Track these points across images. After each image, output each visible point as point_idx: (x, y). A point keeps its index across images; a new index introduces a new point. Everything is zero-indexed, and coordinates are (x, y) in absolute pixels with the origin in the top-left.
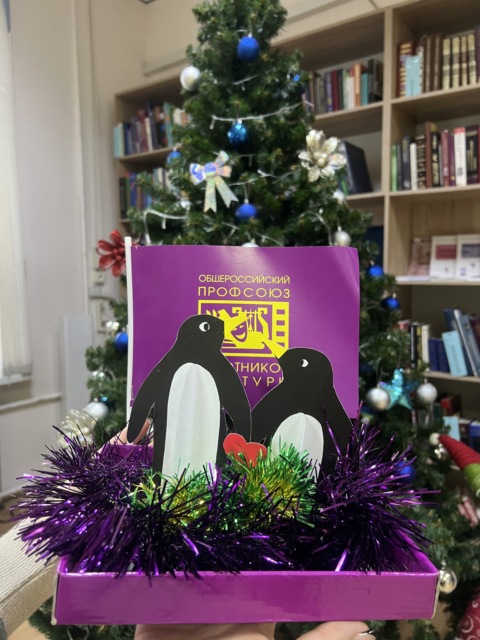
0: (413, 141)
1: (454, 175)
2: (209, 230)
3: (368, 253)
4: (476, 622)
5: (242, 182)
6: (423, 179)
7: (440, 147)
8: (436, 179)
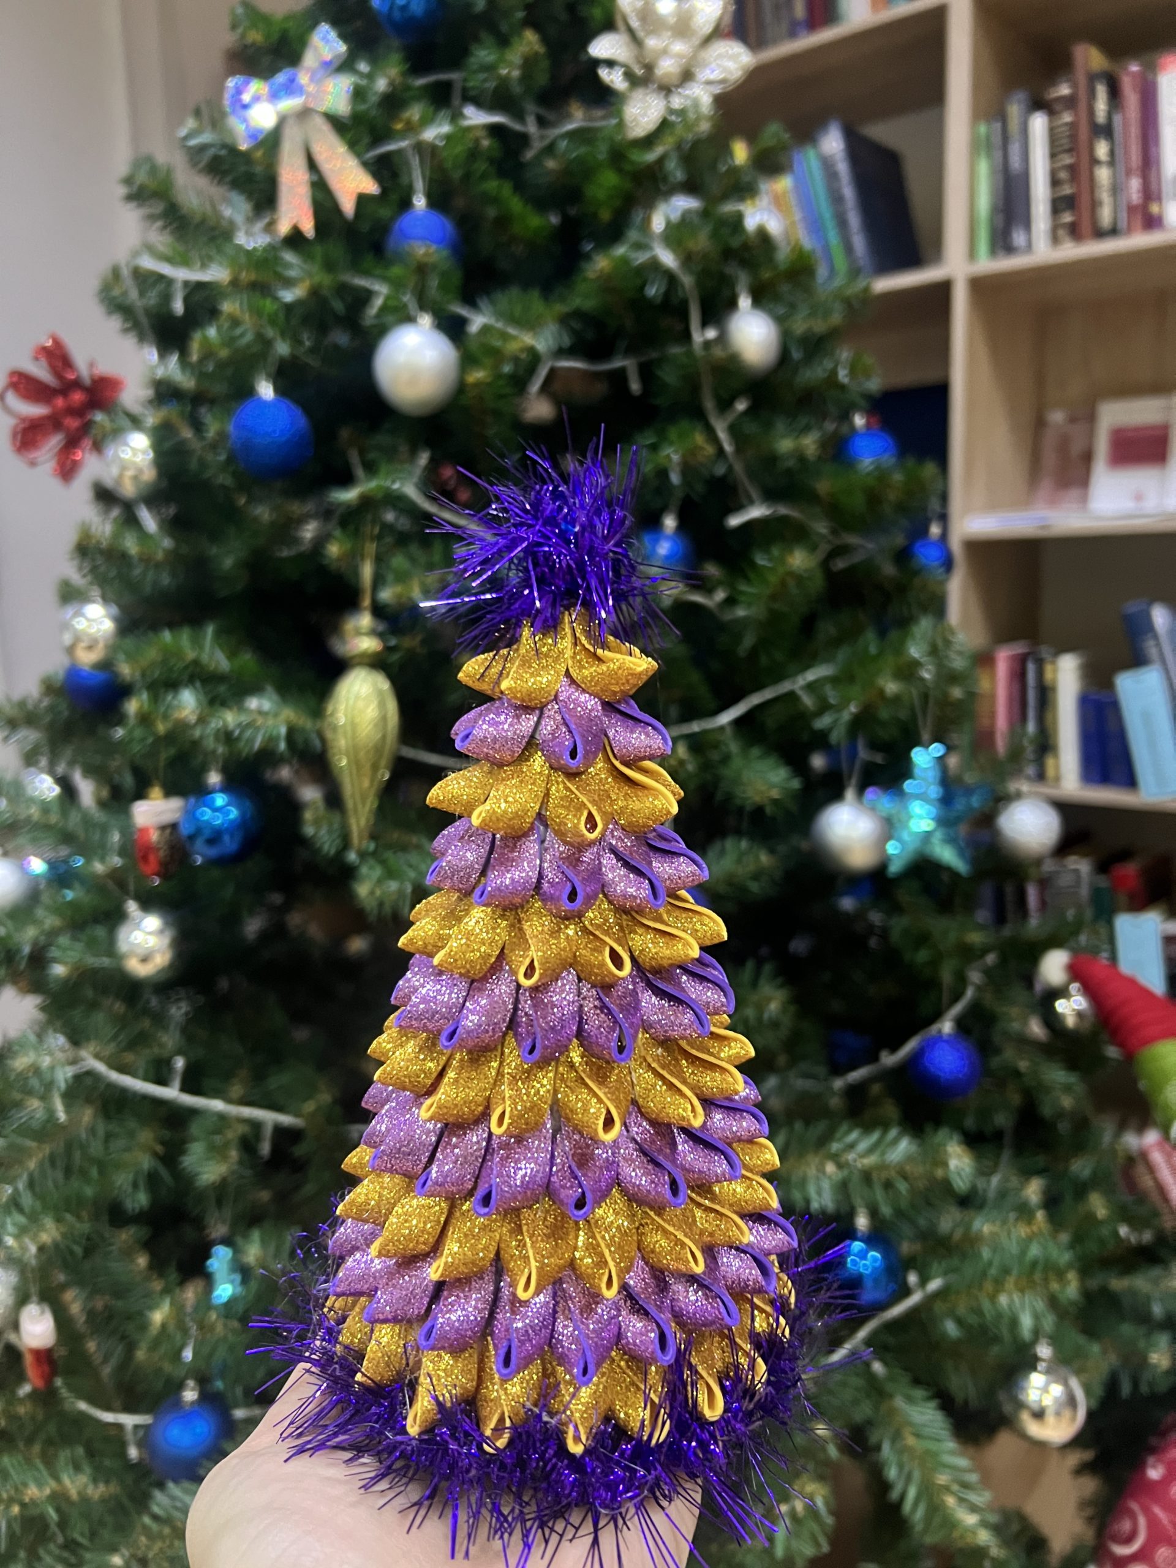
0: (1038, 104)
1: (1159, 199)
2: (288, 296)
3: (842, 387)
4: (1153, 1523)
5: (403, 138)
6: (1067, 218)
7: (1117, 119)
8: (1106, 215)
